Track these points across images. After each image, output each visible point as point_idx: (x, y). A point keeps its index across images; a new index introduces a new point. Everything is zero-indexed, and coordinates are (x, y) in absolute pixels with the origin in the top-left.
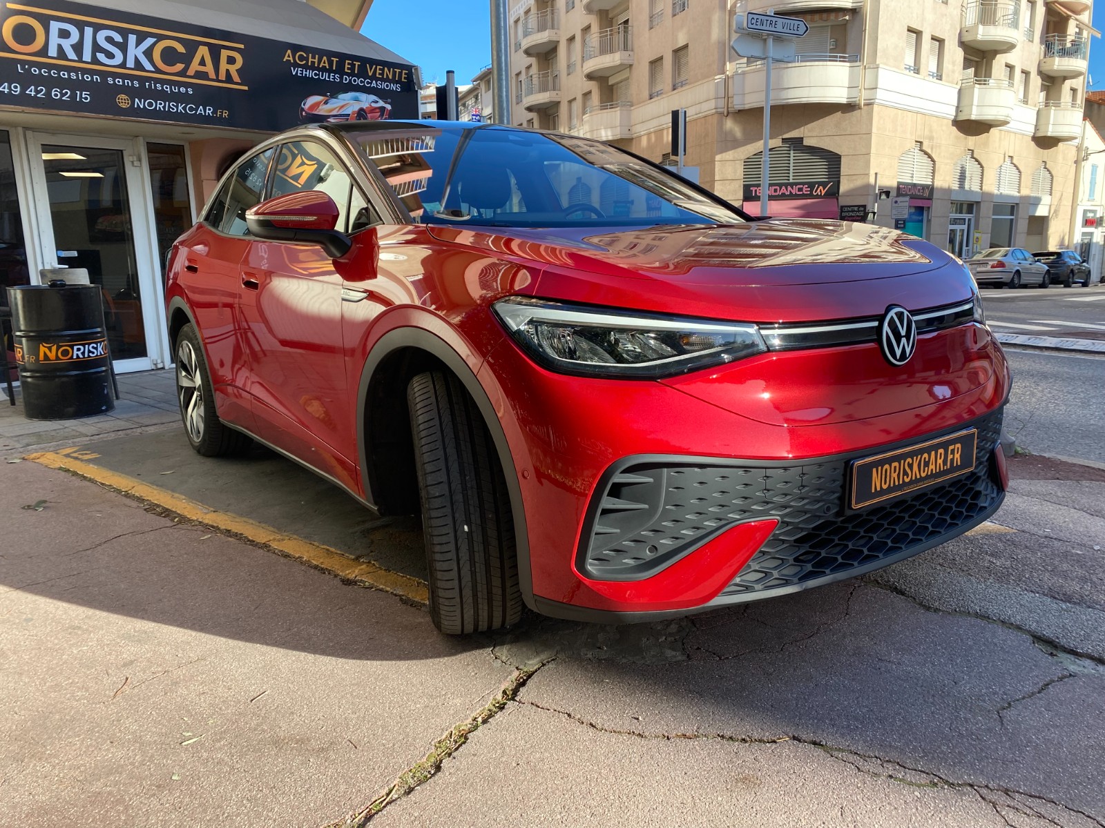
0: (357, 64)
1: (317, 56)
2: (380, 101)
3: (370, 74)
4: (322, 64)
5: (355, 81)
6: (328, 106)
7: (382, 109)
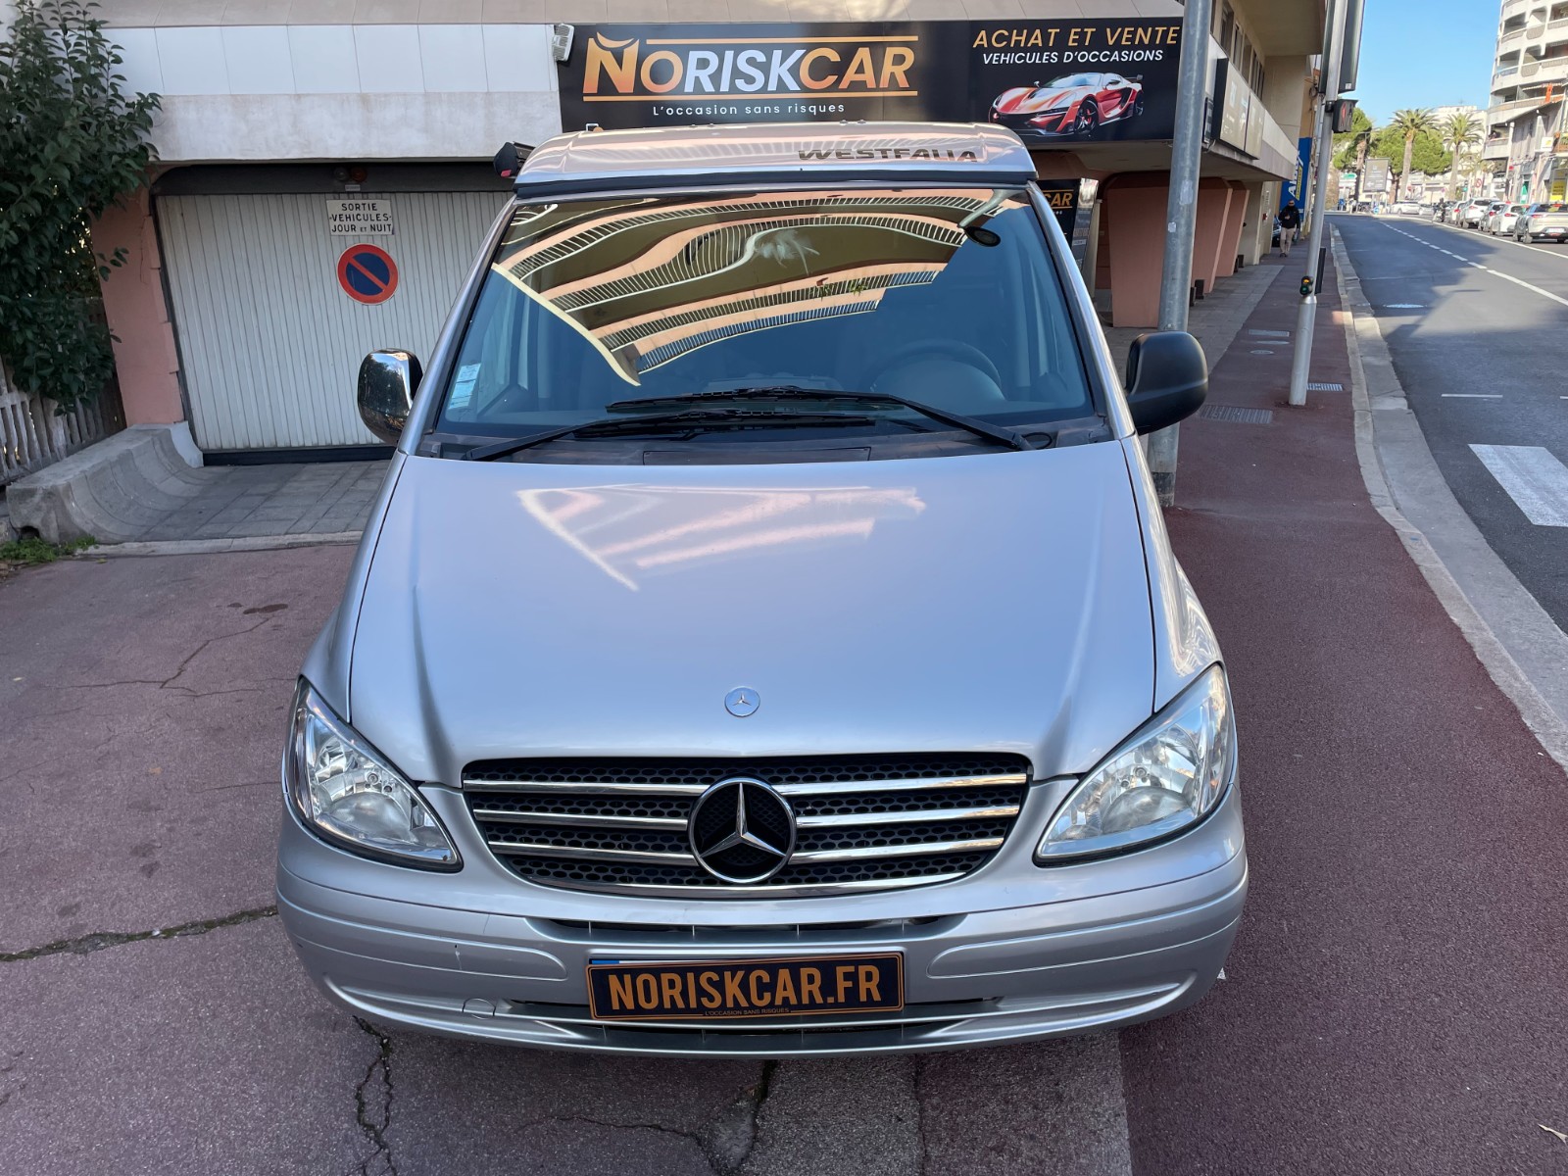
0: (1089, 31)
1: (1025, 31)
2: (1124, 80)
3: (1111, 43)
4: (1032, 41)
5: (1083, 57)
6: (1035, 100)
7: (1125, 92)
